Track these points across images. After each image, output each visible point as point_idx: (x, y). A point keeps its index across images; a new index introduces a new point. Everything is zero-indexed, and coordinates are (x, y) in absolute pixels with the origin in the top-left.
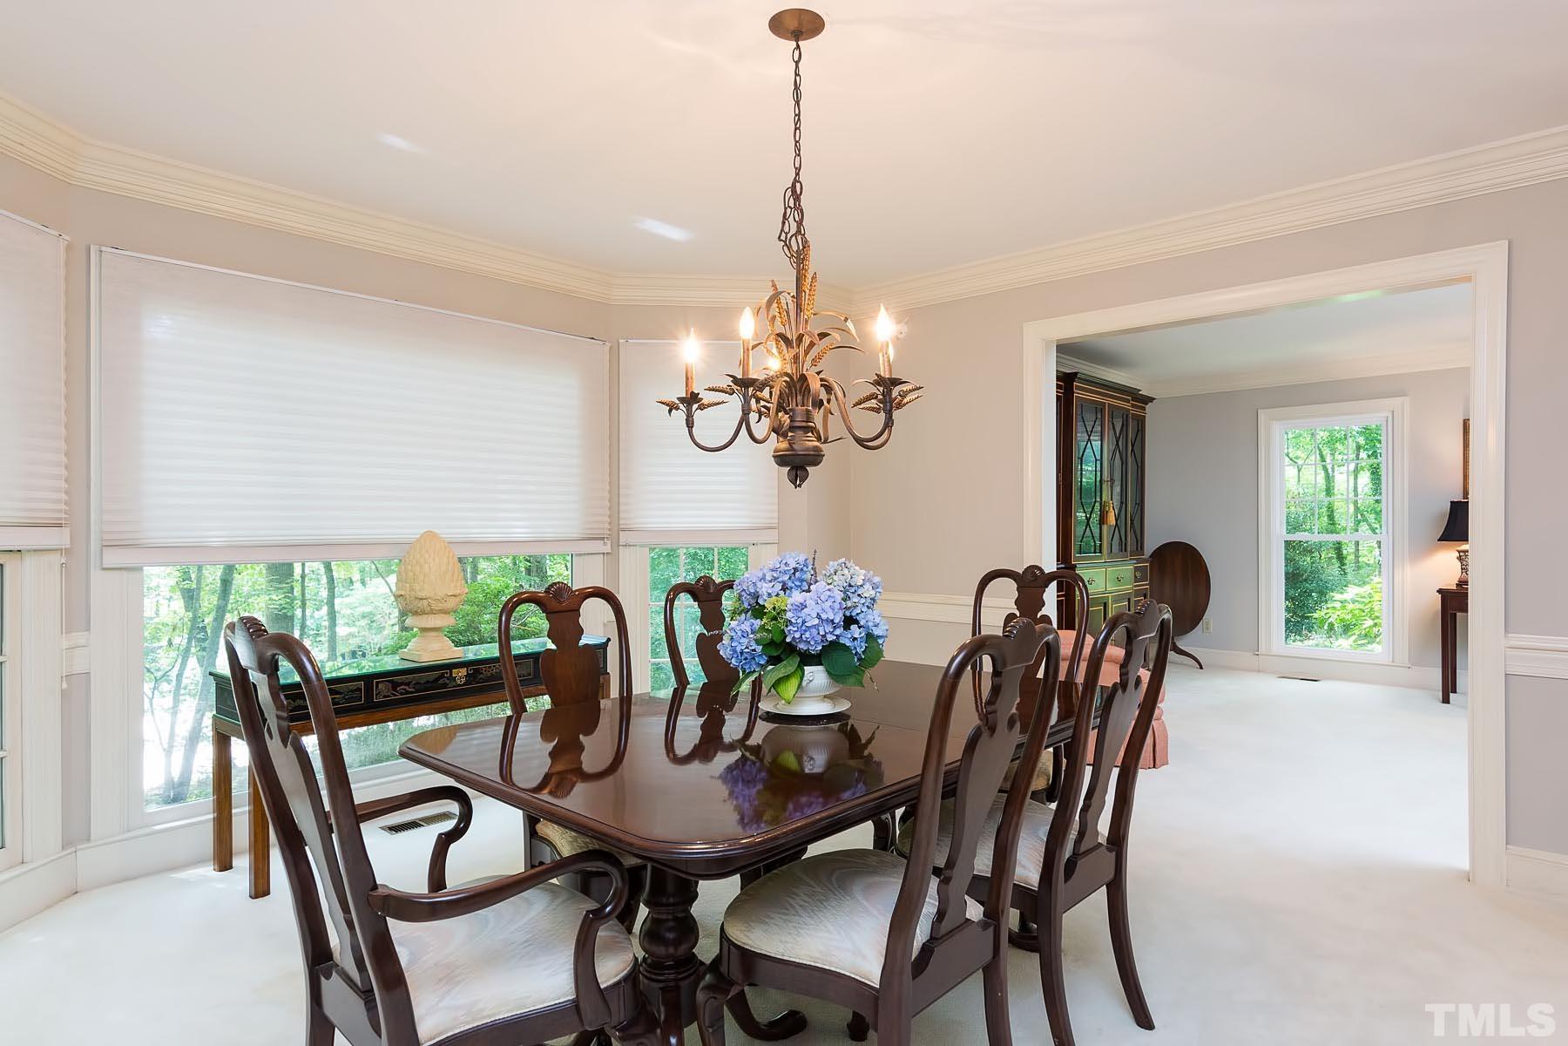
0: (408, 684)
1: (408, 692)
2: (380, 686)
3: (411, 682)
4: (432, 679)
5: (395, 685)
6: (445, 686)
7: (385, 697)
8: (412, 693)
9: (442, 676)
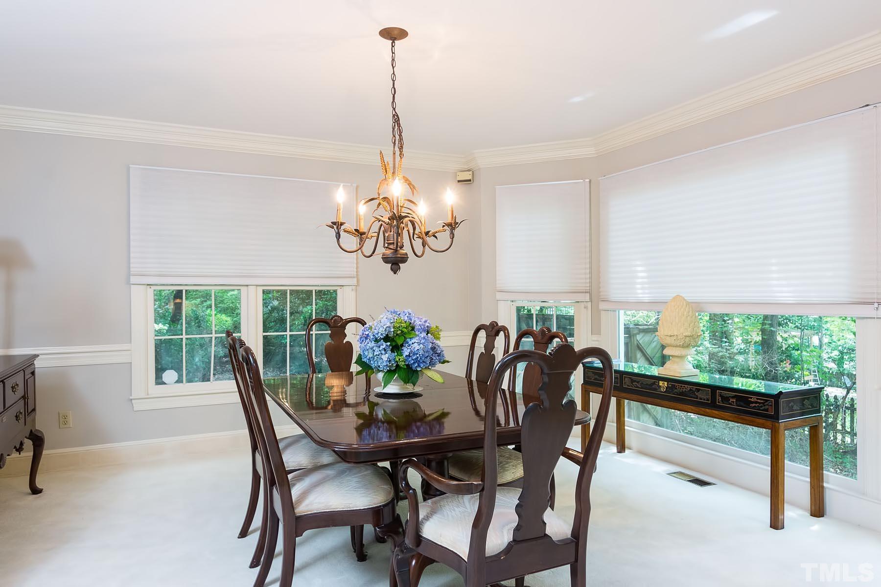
0: (638, 382)
1: (637, 387)
2: (626, 378)
3: (639, 382)
4: (649, 383)
5: (632, 381)
6: (655, 389)
7: (628, 386)
8: (639, 388)
9: (654, 383)
